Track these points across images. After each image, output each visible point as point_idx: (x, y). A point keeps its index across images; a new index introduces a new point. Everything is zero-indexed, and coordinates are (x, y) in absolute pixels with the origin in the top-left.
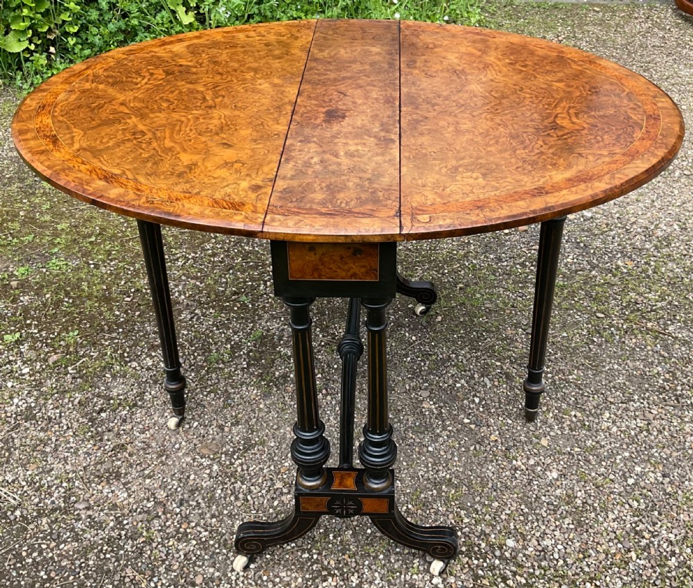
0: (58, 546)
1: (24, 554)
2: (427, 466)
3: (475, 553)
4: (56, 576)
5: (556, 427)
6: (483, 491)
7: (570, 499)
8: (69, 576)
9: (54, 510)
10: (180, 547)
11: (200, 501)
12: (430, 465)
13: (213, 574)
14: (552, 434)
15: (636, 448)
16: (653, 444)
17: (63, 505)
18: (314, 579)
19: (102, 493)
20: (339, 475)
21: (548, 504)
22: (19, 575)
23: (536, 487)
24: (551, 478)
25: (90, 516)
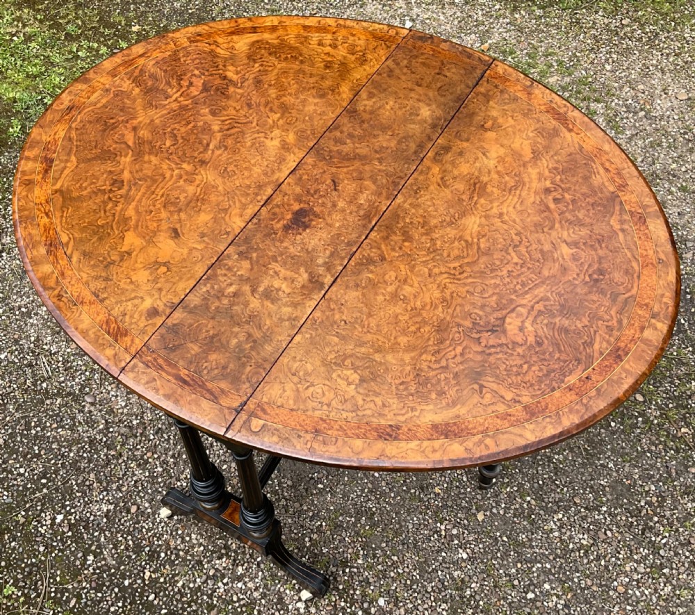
0: (57, 428)
1: (33, 424)
2: (362, 491)
3: (348, 596)
4: (45, 454)
5: (503, 505)
6: (393, 539)
7: (462, 585)
8: (52, 459)
9: (69, 394)
10: (137, 473)
11: (172, 437)
12: (366, 490)
13: (147, 509)
14: (494, 511)
15: (562, 564)
16: (581, 568)
17: (77, 392)
18: (213, 552)
19: (109, 393)
20: (234, 505)
21: (439, 581)
22: (21, 442)
23: (441, 558)
24: (460, 556)
25: (90, 412)
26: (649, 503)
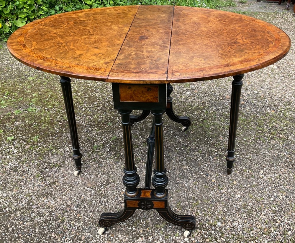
0: (23, 223)
1: (9, 226)
3: (204, 228)
4: (22, 235)
5: (240, 177)
6: (208, 202)
7: (245, 206)
8: (27, 236)
9: (23, 208)
10: (76, 224)
11: (86, 205)
12: (185, 191)
13: (89, 236)
14: (238, 179)
15: (274, 186)
16: (282, 184)
17: (27, 206)
18: (133, 238)
19: (44, 201)
20: (144, 191)
21: (236, 208)
22: (6, 235)
23: (231, 201)
24: (237, 197)
25: (38, 211)
26: (288, 158)
